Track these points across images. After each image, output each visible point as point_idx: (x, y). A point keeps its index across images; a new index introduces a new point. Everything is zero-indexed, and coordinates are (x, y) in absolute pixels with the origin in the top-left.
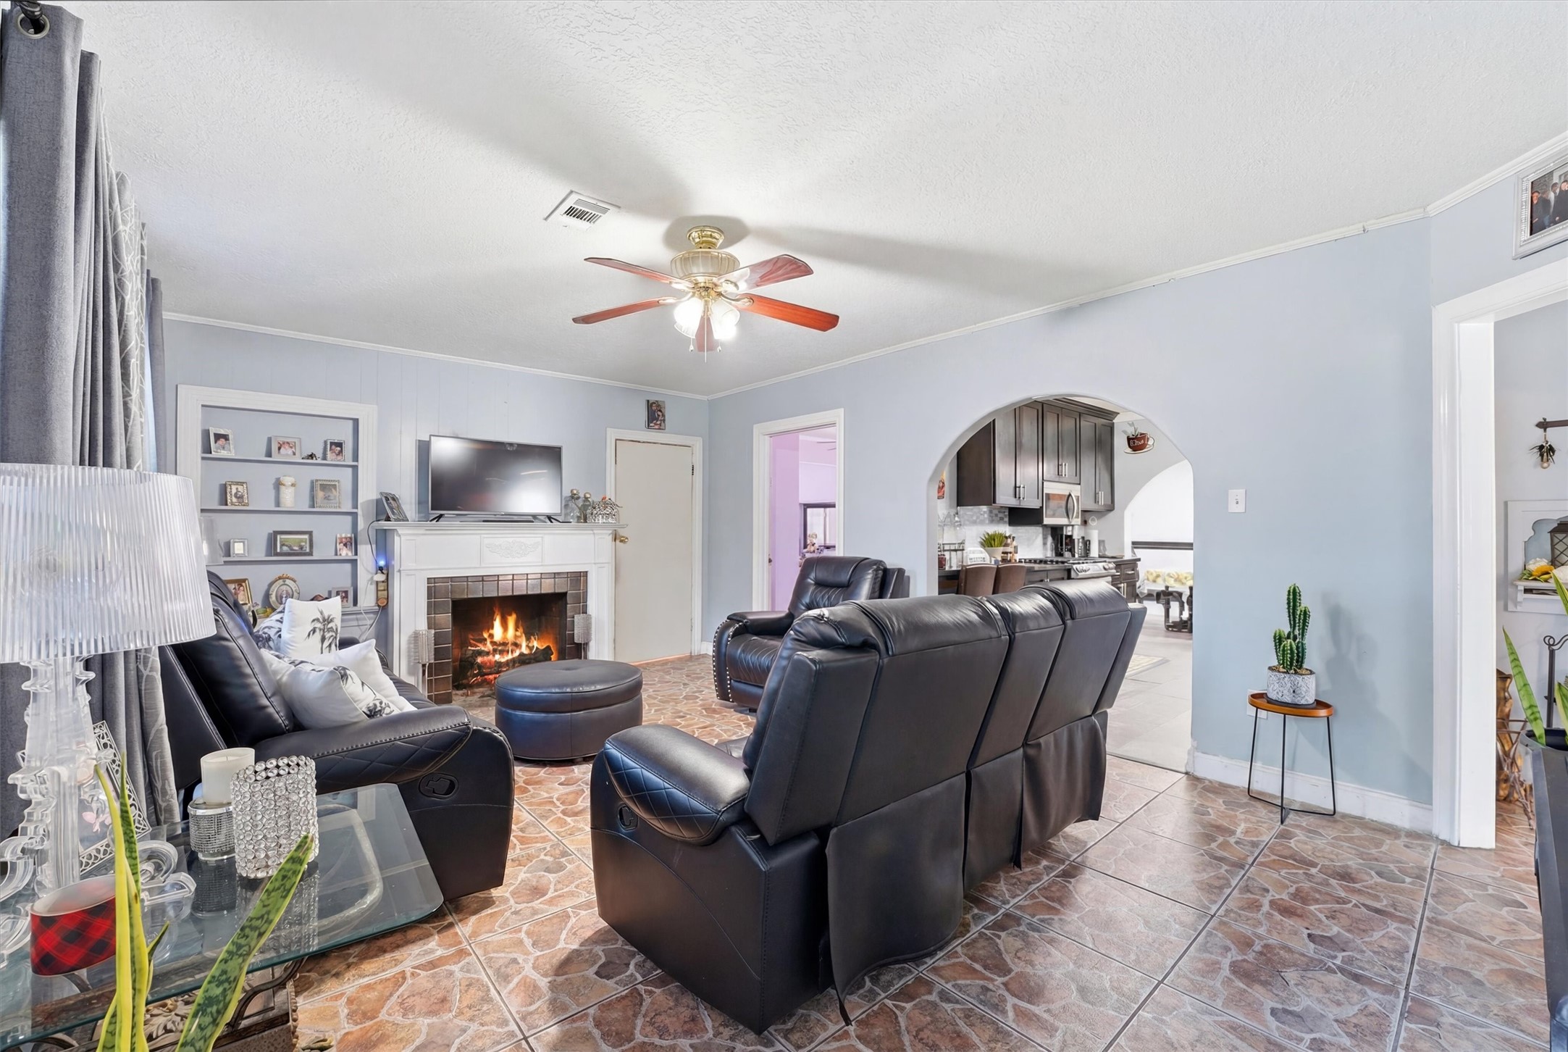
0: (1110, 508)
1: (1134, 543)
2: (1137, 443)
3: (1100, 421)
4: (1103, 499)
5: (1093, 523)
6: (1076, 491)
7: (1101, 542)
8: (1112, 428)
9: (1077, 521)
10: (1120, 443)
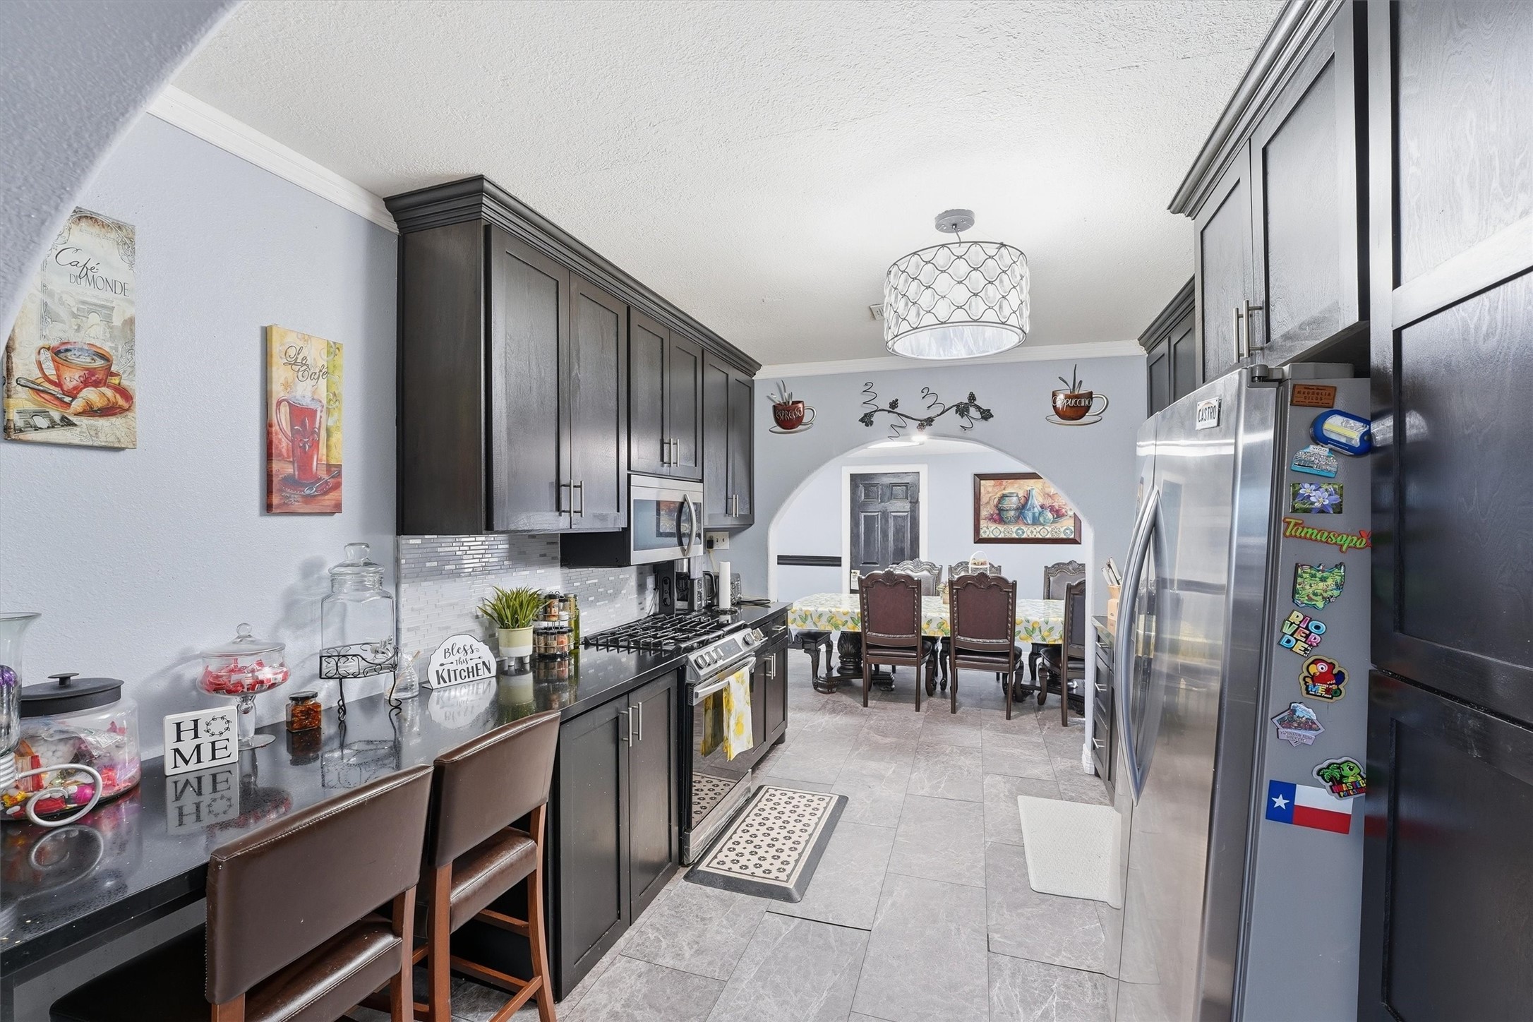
0: (748, 521)
1: (780, 557)
2: (787, 417)
3: (735, 375)
4: (739, 508)
5: (724, 545)
6: (694, 493)
7: (735, 578)
8: (750, 388)
9: (698, 549)
10: (763, 418)
